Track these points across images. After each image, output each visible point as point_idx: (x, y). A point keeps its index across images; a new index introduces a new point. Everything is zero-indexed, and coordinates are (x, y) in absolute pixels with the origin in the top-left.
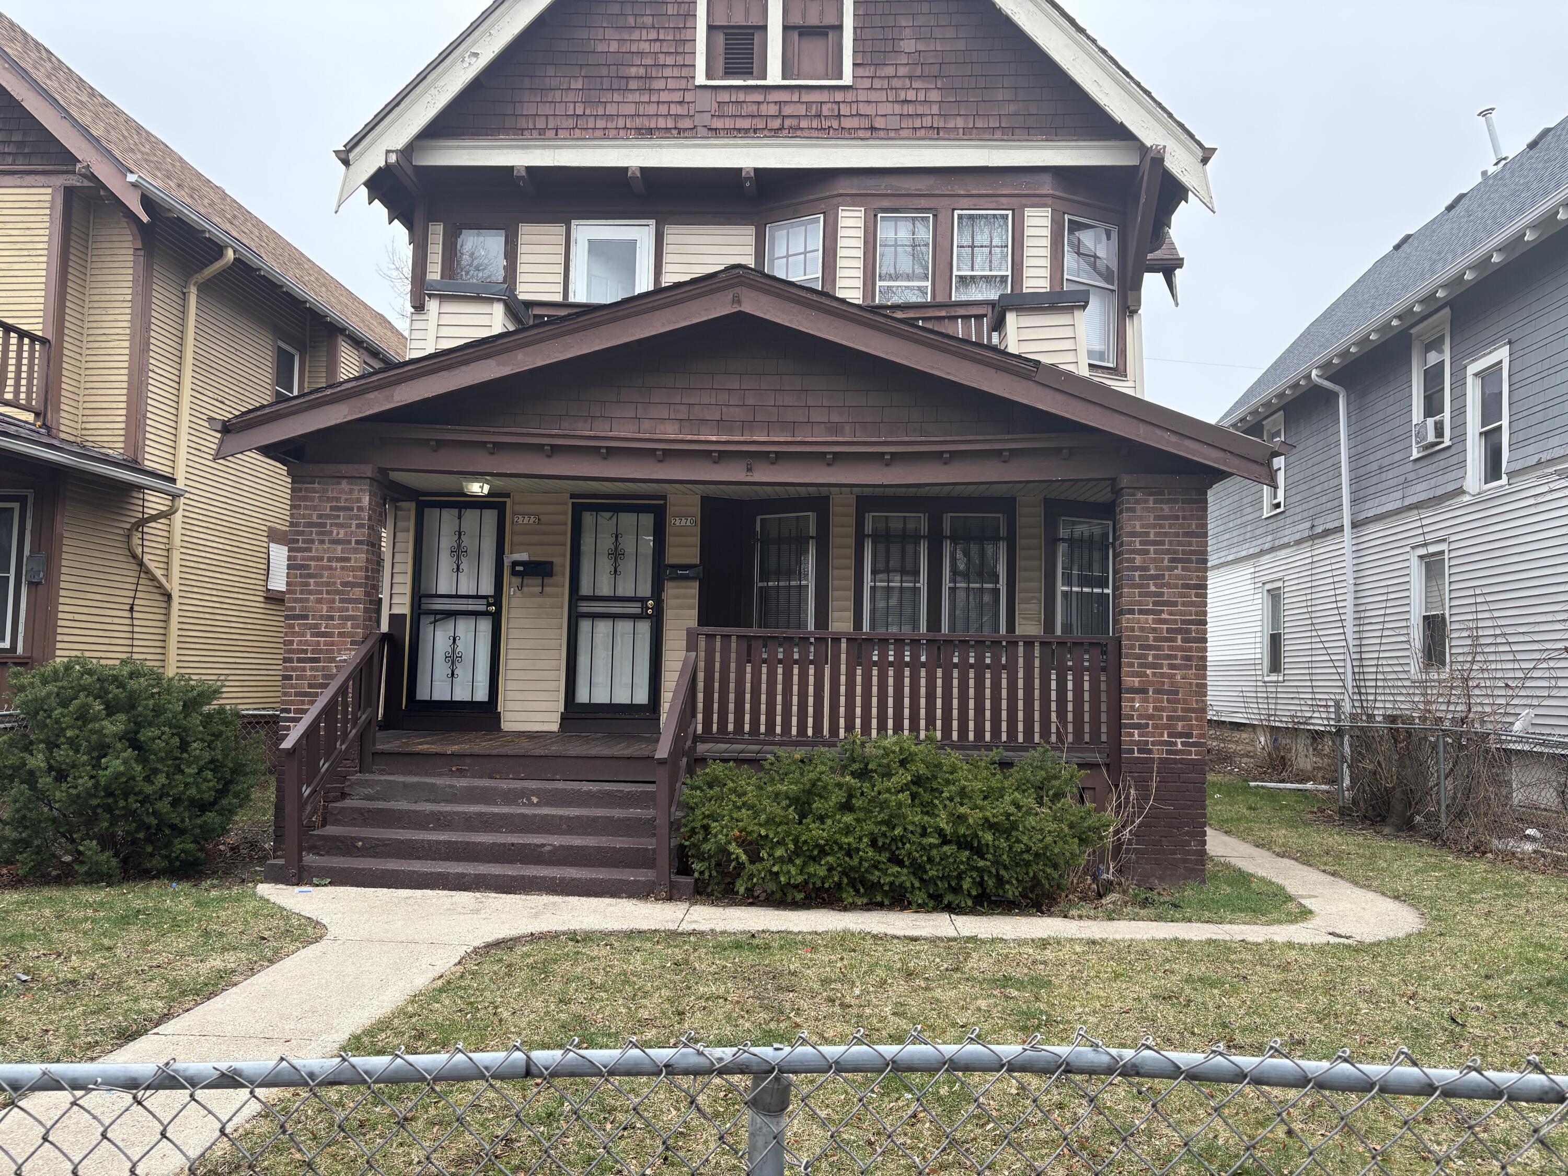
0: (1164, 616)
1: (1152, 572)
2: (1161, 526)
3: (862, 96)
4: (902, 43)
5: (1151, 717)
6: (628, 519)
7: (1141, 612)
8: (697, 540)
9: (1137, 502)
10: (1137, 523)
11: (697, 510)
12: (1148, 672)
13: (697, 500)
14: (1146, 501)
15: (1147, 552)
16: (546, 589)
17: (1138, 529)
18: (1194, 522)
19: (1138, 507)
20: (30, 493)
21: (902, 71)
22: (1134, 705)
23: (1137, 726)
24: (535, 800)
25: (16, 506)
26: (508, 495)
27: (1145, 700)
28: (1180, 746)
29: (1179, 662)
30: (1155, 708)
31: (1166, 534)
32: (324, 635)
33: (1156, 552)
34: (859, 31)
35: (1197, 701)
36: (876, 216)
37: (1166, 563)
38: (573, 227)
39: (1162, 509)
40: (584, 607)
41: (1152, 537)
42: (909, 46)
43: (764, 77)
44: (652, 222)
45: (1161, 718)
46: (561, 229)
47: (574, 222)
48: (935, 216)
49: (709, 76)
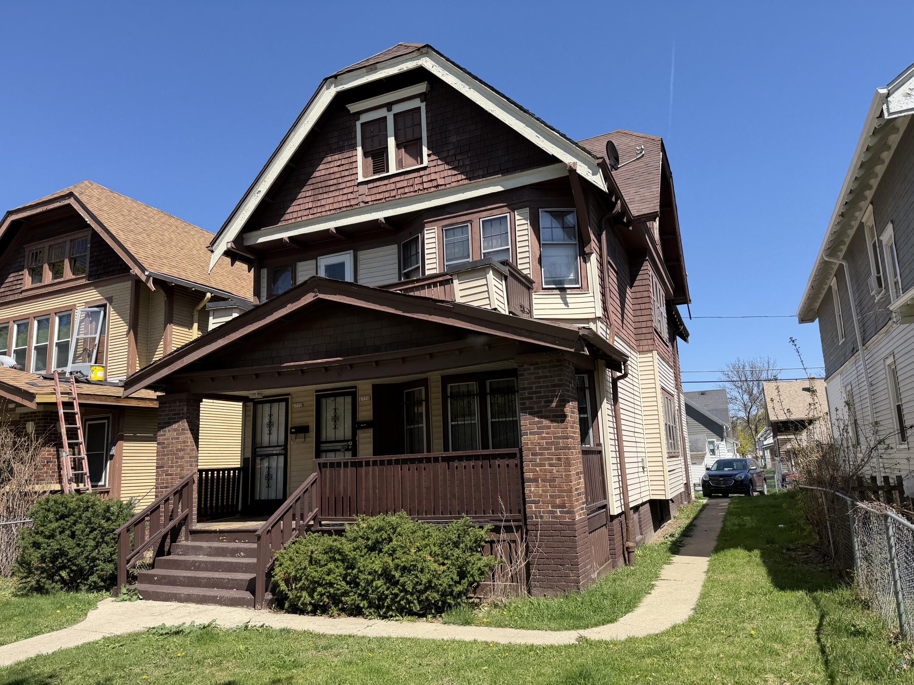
0: (544, 435)
1: (536, 410)
2: (539, 383)
3: (433, 170)
4: (450, 138)
5: (541, 496)
6: (340, 400)
7: (531, 433)
8: (371, 407)
9: (525, 370)
10: (526, 382)
11: (370, 392)
12: (538, 469)
13: (370, 387)
14: (529, 369)
15: (531, 398)
16: (307, 439)
17: (526, 386)
18: (556, 378)
19: (525, 373)
20: (110, 415)
21: (452, 152)
22: (531, 489)
23: (534, 502)
24: (242, 554)
25: (106, 421)
26: (289, 394)
27: (537, 486)
28: (559, 514)
29: (554, 461)
30: (543, 491)
31: (541, 387)
32: (170, 475)
33: (537, 398)
34: (429, 138)
35: (566, 485)
36: (442, 230)
37: (543, 404)
38: (318, 260)
39: (538, 373)
40: (324, 447)
41: (534, 390)
42: (454, 139)
43: (388, 171)
44: (352, 251)
45: (546, 496)
46: (314, 262)
47: (319, 258)
48: (471, 224)
49: (364, 176)
